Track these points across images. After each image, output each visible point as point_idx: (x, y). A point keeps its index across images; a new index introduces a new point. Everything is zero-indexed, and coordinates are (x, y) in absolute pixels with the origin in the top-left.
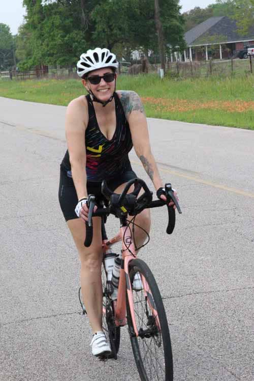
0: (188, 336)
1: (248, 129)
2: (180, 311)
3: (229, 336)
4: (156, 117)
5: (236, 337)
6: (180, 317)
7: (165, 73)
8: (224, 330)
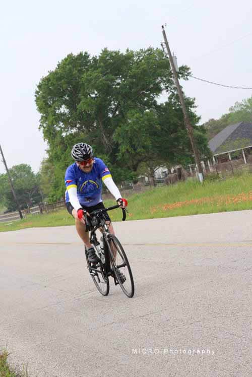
7: (204, 178)
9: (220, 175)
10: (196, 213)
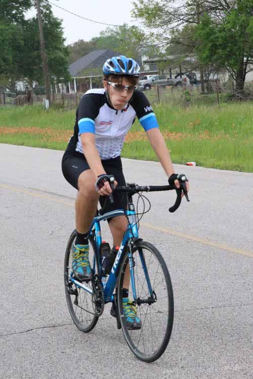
0: (81, 364)
1: (135, 159)
2: (73, 338)
3: (122, 363)
4: (43, 147)
5: (130, 363)
6: (72, 345)
7: (50, 105)
8: (117, 357)
9: (65, 105)
10: (22, 144)
